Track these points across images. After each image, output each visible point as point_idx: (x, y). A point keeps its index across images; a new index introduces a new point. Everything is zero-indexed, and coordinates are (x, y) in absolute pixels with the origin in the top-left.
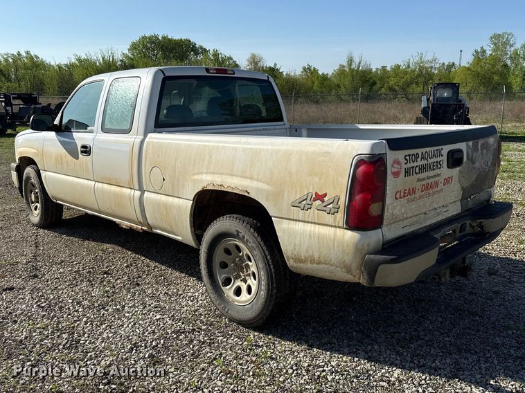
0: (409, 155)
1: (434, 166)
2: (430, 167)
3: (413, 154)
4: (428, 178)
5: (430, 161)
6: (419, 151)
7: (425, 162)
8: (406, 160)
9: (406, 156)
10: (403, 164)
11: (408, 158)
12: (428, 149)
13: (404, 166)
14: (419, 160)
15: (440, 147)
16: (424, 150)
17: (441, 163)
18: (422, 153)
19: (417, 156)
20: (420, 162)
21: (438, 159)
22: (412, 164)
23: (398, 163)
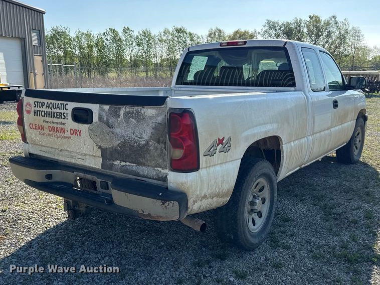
0: (37, 102)
1: (57, 115)
2: (54, 115)
3: (40, 102)
4: (53, 123)
5: (54, 110)
6: (46, 101)
7: (50, 110)
8: (35, 104)
9: (35, 102)
10: (33, 107)
11: (36, 103)
12: (53, 102)
13: (33, 108)
14: (45, 107)
15: (65, 103)
16: (50, 101)
17: (65, 115)
18: (48, 103)
19: (43, 104)
20: (44, 109)
21: (62, 111)
22: (38, 109)
23: (30, 105)
